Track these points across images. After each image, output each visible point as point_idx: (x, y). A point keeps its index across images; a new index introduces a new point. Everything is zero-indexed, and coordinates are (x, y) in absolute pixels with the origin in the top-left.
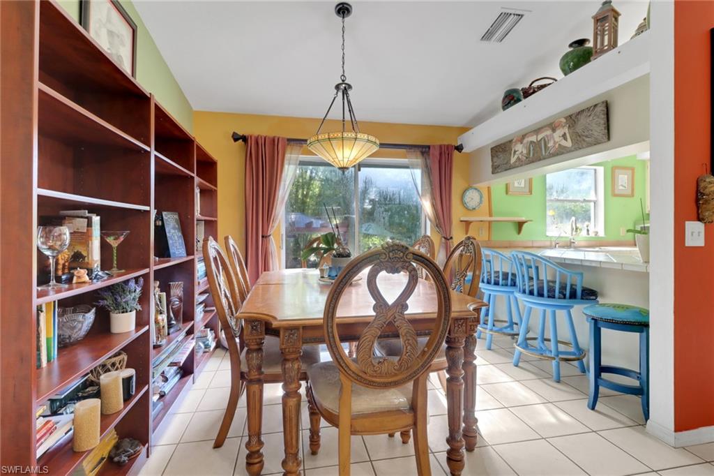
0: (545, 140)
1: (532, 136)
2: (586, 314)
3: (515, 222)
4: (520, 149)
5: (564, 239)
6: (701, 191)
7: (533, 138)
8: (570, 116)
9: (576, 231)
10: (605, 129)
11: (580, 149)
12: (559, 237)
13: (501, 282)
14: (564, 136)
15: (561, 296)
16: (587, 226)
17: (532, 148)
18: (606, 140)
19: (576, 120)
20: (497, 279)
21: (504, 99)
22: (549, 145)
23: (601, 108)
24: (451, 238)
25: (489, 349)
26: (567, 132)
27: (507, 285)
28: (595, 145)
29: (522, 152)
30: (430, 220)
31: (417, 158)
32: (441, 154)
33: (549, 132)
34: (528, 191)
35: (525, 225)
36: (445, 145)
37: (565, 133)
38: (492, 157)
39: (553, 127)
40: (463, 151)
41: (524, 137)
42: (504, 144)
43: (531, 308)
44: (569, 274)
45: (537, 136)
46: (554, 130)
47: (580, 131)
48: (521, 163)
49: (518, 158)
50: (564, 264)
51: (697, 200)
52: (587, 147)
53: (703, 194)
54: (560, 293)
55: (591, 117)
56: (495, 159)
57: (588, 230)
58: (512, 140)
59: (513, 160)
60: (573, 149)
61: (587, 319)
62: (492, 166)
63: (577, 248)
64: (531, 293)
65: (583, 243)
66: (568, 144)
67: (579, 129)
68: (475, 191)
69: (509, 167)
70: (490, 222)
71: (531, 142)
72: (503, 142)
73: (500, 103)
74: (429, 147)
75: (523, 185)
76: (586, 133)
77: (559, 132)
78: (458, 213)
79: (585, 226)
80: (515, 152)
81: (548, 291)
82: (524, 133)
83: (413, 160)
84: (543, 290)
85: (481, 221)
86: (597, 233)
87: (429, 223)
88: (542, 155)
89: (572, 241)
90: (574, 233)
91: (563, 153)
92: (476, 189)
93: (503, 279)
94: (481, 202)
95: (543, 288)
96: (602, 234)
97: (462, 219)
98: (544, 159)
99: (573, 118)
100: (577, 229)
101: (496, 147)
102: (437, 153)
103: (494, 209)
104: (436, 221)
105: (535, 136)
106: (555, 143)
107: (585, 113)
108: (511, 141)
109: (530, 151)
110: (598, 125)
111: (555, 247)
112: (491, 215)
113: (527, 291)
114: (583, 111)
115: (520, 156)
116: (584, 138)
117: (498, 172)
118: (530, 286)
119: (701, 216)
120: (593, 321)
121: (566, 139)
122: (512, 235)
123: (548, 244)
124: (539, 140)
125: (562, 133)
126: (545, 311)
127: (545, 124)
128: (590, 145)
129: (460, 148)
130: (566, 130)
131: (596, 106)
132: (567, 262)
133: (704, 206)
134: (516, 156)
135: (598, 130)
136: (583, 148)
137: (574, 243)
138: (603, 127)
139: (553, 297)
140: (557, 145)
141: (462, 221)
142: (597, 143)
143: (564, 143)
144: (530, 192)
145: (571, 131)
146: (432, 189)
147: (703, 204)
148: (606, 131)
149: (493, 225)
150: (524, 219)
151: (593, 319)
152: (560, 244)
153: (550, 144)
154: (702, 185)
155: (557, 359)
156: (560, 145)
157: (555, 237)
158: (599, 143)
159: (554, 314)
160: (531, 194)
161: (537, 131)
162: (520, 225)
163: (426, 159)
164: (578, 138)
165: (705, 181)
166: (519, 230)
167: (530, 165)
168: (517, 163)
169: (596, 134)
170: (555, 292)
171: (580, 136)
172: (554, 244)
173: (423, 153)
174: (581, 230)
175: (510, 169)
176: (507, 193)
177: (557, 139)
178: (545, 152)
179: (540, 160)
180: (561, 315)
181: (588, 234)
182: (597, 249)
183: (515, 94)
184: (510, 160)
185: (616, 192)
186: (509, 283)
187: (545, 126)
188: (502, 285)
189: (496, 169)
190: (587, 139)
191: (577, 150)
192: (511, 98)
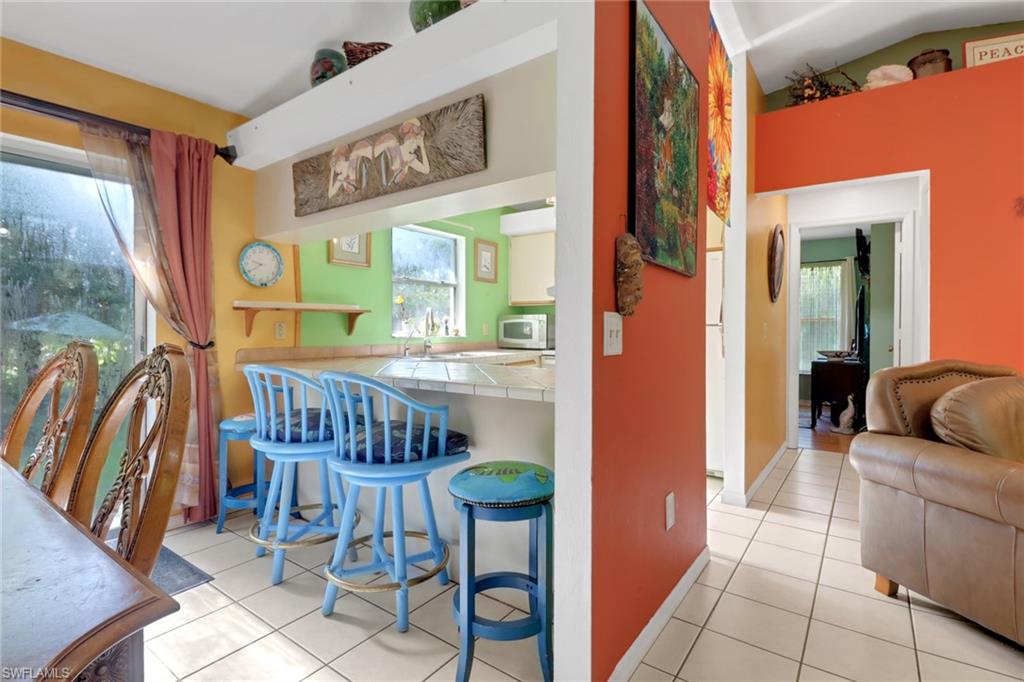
0: (386, 157)
1: (366, 146)
2: (455, 496)
3: (340, 313)
4: (344, 169)
5: (415, 342)
6: (622, 260)
7: (367, 152)
8: (427, 116)
9: (432, 330)
10: (480, 146)
11: (443, 179)
12: (411, 338)
13: (304, 434)
14: (417, 152)
15: (415, 456)
16: (446, 322)
17: (364, 171)
18: (482, 167)
19: (436, 125)
20: (297, 430)
21: (314, 65)
22: (393, 168)
23: (473, 108)
24: (211, 344)
25: (279, 582)
26: (422, 146)
27: (316, 440)
28: (466, 173)
29: (348, 176)
30: (156, 306)
31: (114, 154)
32: (179, 157)
33: (392, 143)
34: (364, 260)
35: (360, 319)
36: (190, 139)
37: (419, 147)
38: (296, 182)
39: (399, 132)
40: (236, 163)
41: (351, 147)
42: (317, 158)
43: (359, 487)
44: (427, 412)
45: (373, 149)
46: (401, 140)
47: (442, 146)
48: (346, 199)
49: (342, 189)
50: (416, 392)
51: (616, 275)
52: (453, 177)
53: (623, 266)
54: (412, 450)
55: (460, 121)
56: (301, 188)
57: (447, 328)
58: (330, 152)
59: (332, 191)
60: (431, 178)
61: (455, 502)
62: (296, 200)
63: (434, 357)
64: (361, 458)
65: (441, 348)
66: (424, 168)
67: (441, 141)
68: (266, 250)
69: (326, 207)
70: (298, 312)
71: (364, 159)
72: (315, 153)
73: (307, 74)
74: (147, 132)
75: (356, 250)
76: (452, 151)
77: (410, 144)
78: (226, 293)
79: (443, 321)
80: (336, 175)
81: (392, 450)
82: (350, 141)
83: (104, 157)
84: (383, 450)
85: (278, 309)
86: (458, 331)
87: (152, 312)
88: (382, 186)
89: (428, 344)
90: (430, 331)
91: (414, 185)
92: (268, 246)
93: (308, 430)
94: (279, 272)
95: (382, 444)
96: (463, 334)
97: (237, 304)
98: (386, 193)
99: (431, 120)
100: (433, 326)
101: (302, 162)
102: (170, 151)
103: (305, 287)
104: (169, 306)
105: (370, 148)
106: (403, 163)
107: (450, 114)
108: (328, 154)
109: (361, 176)
110: (470, 137)
111: (405, 355)
112: (299, 299)
113: (353, 455)
114: (447, 109)
115: (345, 184)
116: (450, 160)
117: (306, 214)
118: (358, 443)
119: (620, 304)
120: (467, 509)
121: (420, 158)
122: (336, 336)
123: (394, 350)
124: (376, 156)
125: (415, 147)
126: (384, 489)
127: (387, 127)
128: (458, 173)
129: (228, 155)
130: (420, 141)
131: (466, 101)
132: (423, 387)
133: (625, 286)
134: (338, 184)
135: (470, 148)
136: (448, 178)
137: (430, 347)
138: (477, 141)
139: (401, 460)
140: (406, 169)
141: (236, 309)
142: (469, 171)
143: (417, 166)
144: (368, 262)
145: (428, 144)
146: (159, 233)
147: (623, 282)
148: (482, 150)
149: (304, 317)
150: (357, 308)
151: (465, 505)
152: (412, 350)
153: (396, 166)
154: (623, 249)
155: (404, 586)
156: (410, 168)
157: (404, 338)
158: (472, 172)
159: (400, 491)
160: (369, 266)
161: (374, 138)
162: (351, 319)
163: (140, 160)
164: (440, 159)
165: (626, 244)
166: (350, 328)
167: (363, 202)
168: (340, 198)
169: (466, 153)
170: (404, 450)
171: (442, 155)
172: (402, 350)
173: (132, 146)
174: (439, 327)
175: (327, 209)
176: (329, 261)
177: (407, 157)
178: (387, 182)
179: (378, 195)
180: (412, 490)
181: (447, 333)
182: (458, 356)
183: (334, 61)
184: (328, 190)
185: (480, 275)
186: (321, 436)
187: (387, 131)
188: (308, 441)
189: (302, 208)
190: (454, 162)
191: (438, 181)
192: (326, 67)
